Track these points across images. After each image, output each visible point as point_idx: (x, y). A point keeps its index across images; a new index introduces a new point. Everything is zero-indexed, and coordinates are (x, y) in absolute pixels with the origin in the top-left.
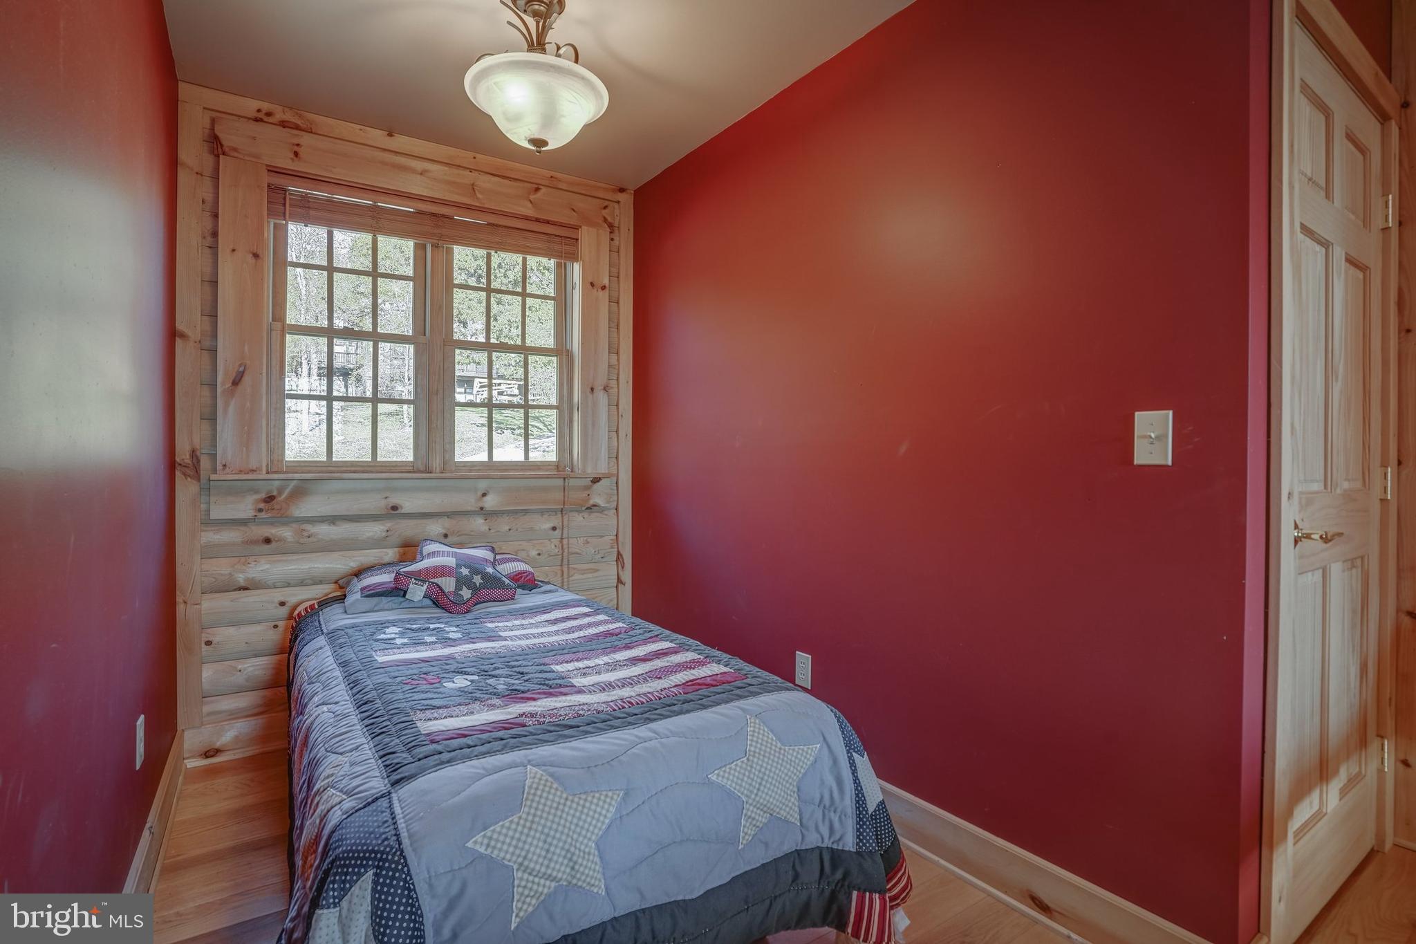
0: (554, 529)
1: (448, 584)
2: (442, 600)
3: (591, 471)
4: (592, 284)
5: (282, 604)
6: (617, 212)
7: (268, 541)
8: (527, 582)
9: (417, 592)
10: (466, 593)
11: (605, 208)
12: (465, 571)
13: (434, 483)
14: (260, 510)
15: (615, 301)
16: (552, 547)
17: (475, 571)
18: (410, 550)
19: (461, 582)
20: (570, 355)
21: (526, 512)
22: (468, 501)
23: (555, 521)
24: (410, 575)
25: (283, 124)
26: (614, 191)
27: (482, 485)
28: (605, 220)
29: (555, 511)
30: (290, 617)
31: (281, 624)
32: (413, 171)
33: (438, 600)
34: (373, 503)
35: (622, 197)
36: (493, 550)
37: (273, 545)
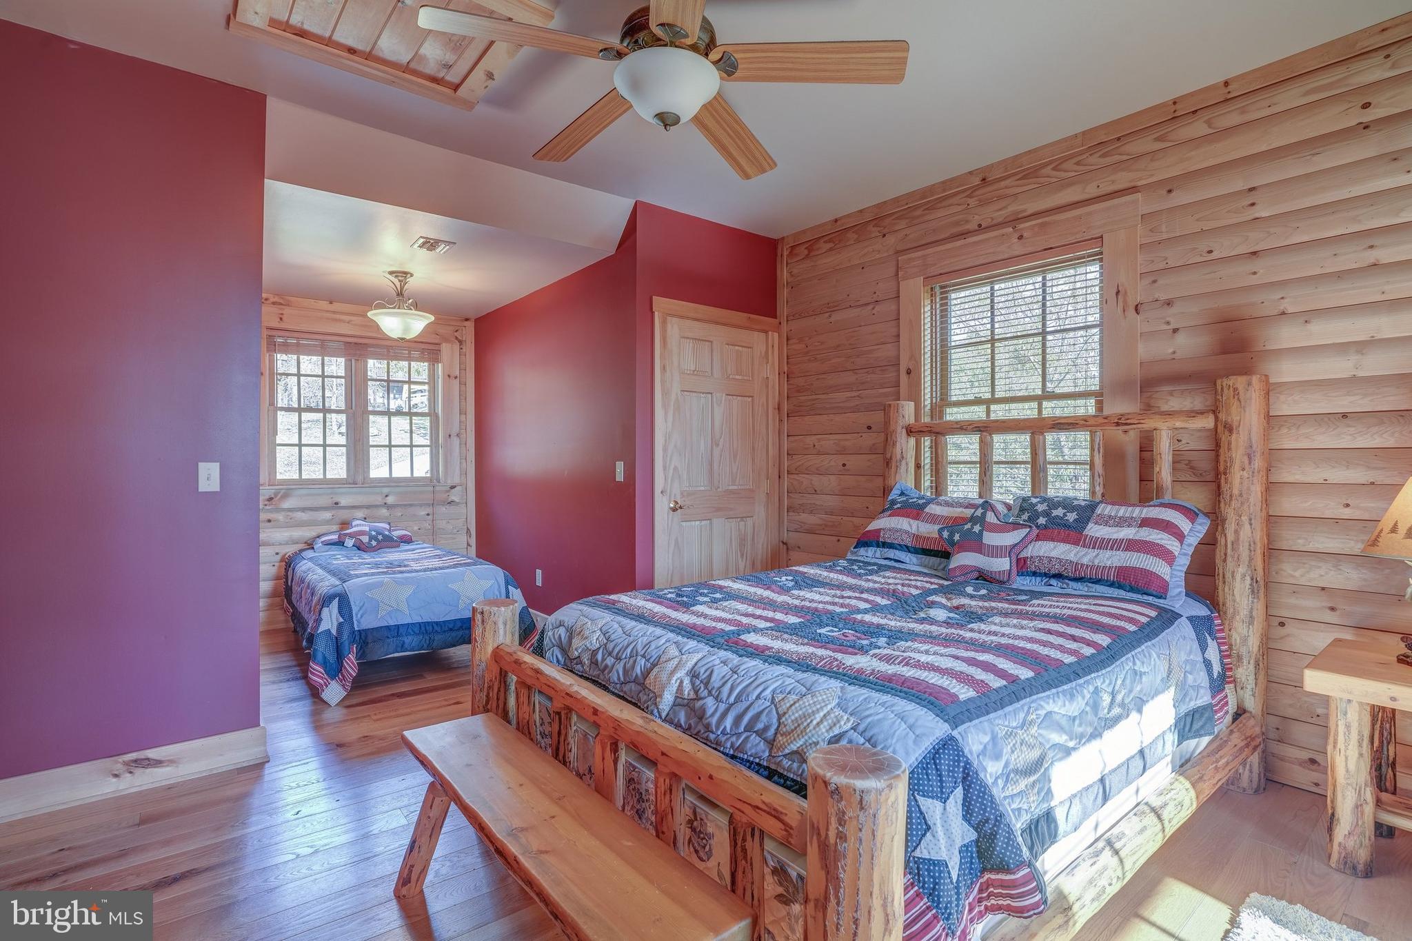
0: (428, 515)
1: (365, 539)
2: (362, 546)
3: (450, 482)
4: (449, 376)
5: (277, 554)
6: (464, 332)
7: (269, 521)
8: (407, 540)
9: (349, 543)
10: (374, 543)
11: (457, 331)
12: (374, 533)
13: (358, 490)
14: (266, 505)
15: (463, 384)
16: (427, 525)
17: (379, 533)
18: (345, 524)
19: (371, 538)
20: (437, 416)
21: (411, 505)
22: (379, 500)
23: (429, 510)
24: (346, 535)
25: (274, 303)
26: (462, 321)
27: (386, 490)
28: (456, 338)
29: (428, 505)
30: (282, 561)
31: (277, 564)
32: (344, 322)
33: (360, 547)
34: (324, 501)
35: (467, 323)
36: (389, 524)
37: (272, 523)
